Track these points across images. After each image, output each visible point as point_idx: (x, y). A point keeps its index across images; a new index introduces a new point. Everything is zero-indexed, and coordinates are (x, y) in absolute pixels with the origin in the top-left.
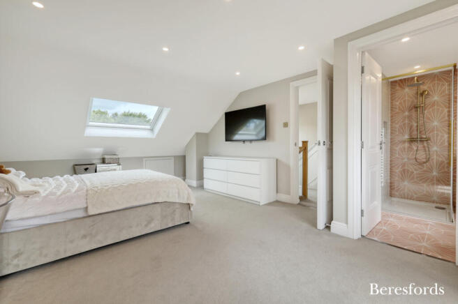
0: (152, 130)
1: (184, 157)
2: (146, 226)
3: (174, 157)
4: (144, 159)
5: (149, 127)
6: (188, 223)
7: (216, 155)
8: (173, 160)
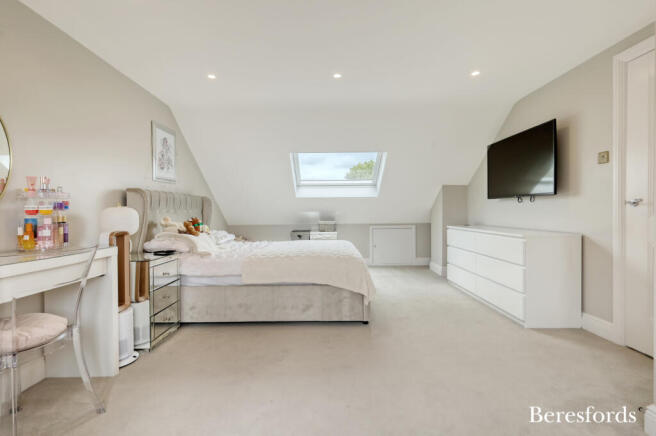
0: (375, 185)
1: (428, 227)
2: (304, 310)
3: (416, 225)
4: (371, 228)
5: (370, 182)
6: (366, 323)
7: (478, 225)
8: (414, 230)
